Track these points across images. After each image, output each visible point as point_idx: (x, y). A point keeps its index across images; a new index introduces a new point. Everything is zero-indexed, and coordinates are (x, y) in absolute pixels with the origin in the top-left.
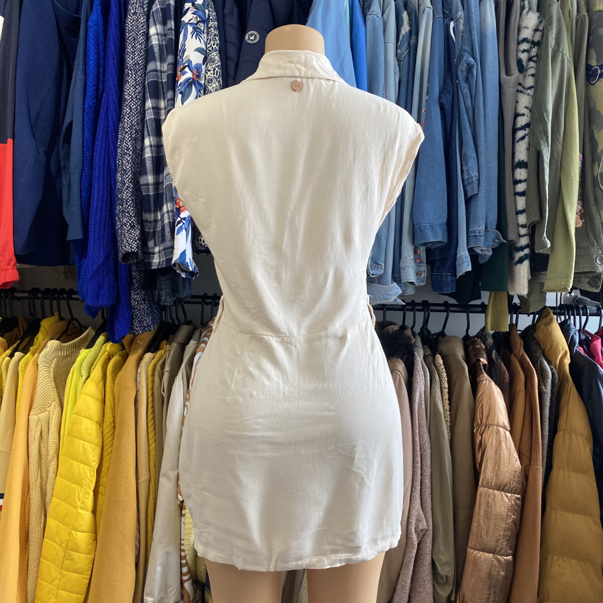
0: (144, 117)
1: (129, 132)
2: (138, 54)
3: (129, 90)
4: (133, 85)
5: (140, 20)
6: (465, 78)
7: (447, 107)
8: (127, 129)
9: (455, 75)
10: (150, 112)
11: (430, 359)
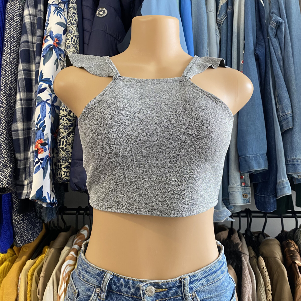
0: (17, 77)
1: (4, 89)
2: (14, 30)
3: (5, 57)
4: (8, 53)
5: (16, 5)
6: (275, 35)
7: (262, 58)
8: (2, 87)
9: (266, 33)
10: (21, 73)
11: (255, 261)
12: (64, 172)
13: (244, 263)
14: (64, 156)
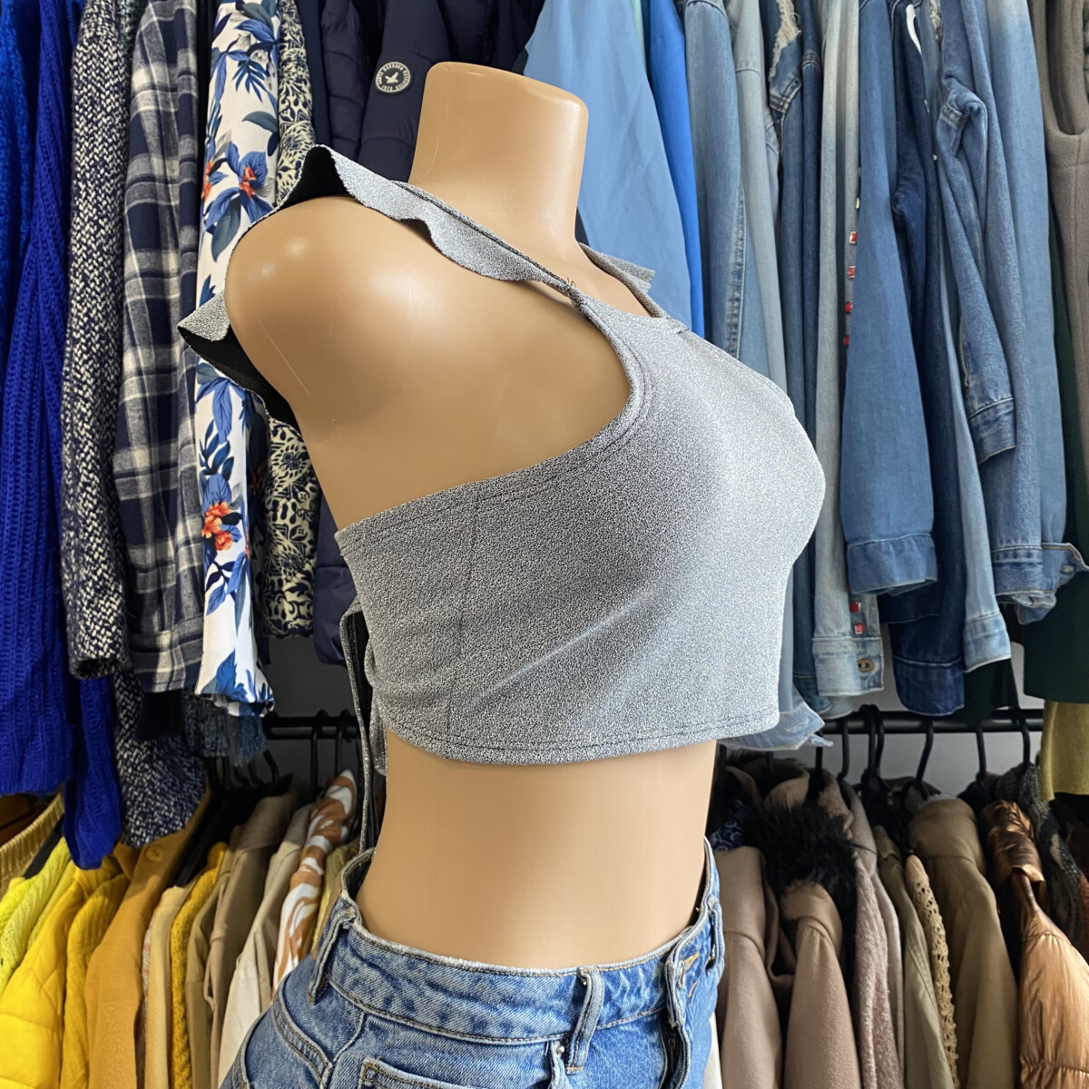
0: (123, 298)
1: (83, 340)
2: (104, 140)
3: (79, 231)
4: (90, 219)
5: (106, 54)
6: (957, 147)
7: (916, 224)
8: (78, 332)
9: (929, 141)
10: (135, 286)
11: (895, 869)
12: (291, 603)
13: (862, 877)
14: (288, 552)
